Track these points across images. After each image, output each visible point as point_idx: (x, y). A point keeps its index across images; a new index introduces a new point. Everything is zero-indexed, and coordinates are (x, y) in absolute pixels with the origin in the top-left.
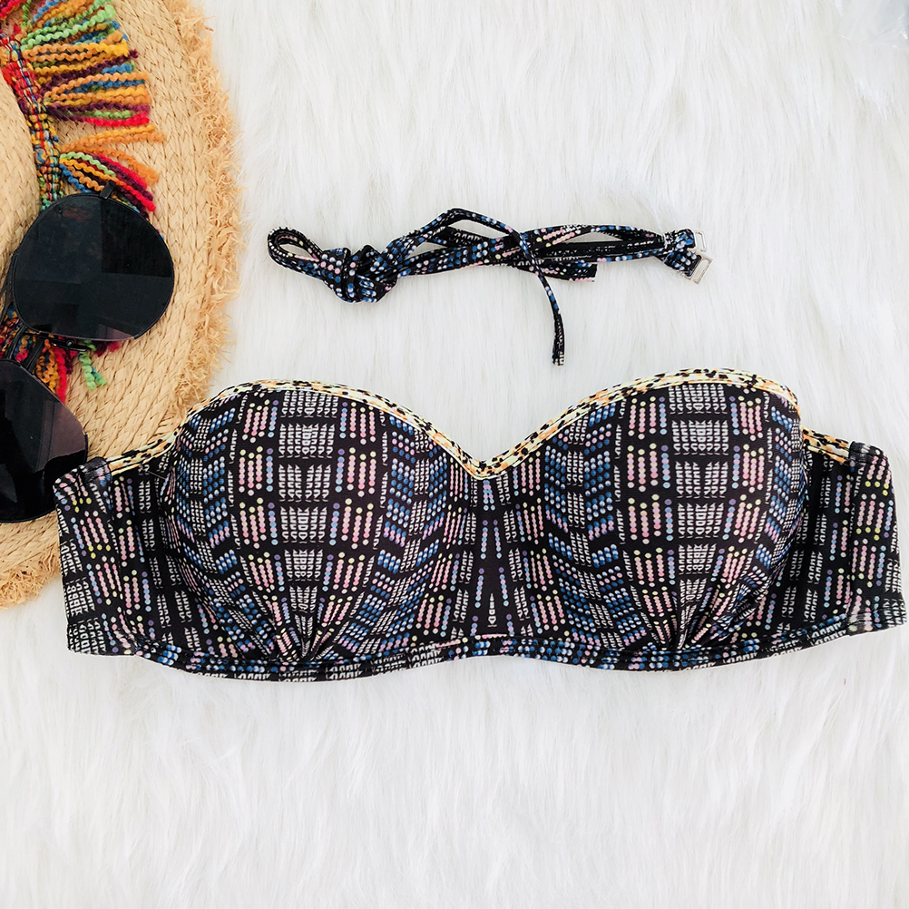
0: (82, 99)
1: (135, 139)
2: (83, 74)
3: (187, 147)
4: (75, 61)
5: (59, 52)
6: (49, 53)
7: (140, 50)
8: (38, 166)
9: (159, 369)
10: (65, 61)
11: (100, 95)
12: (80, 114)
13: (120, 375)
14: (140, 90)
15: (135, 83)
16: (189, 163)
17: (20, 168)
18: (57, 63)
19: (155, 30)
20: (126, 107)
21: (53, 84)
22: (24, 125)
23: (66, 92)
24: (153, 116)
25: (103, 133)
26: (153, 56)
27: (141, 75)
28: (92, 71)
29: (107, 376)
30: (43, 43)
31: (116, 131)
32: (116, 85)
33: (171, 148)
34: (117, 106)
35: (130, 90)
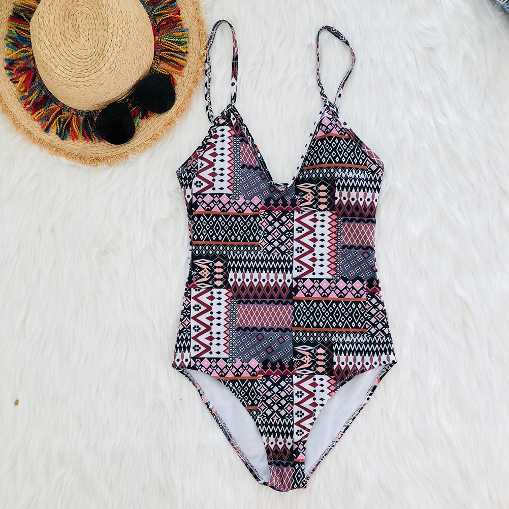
0: (169, 57)
1: (176, 73)
2: (173, 51)
3: (187, 81)
4: (172, 48)
5: (170, 44)
6: (167, 43)
7: (189, 52)
8: (151, 68)
9: (153, 129)
10: (170, 46)
11: (174, 59)
12: (167, 61)
13: (143, 126)
14: (184, 62)
15: (183, 59)
16: (185, 85)
17: (146, 68)
18: (168, 46)
19: (195, 49)
20: (178, 64)
21: (165, 51)
22: (153, 57)
23: (166, 54)
24: (184, 69)
25: (170, 68)
26: (191, 55)
27: (186, 58)
28: (175, 52)
29: (140, 125)
30: (167, 40)
31: (173, 69)
32: (179, 58)
33: (184, 79)
34: (176, 63)
35: (181, 61)
